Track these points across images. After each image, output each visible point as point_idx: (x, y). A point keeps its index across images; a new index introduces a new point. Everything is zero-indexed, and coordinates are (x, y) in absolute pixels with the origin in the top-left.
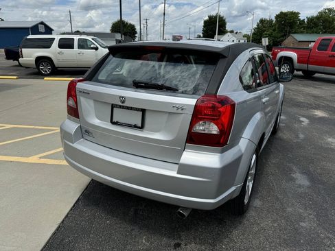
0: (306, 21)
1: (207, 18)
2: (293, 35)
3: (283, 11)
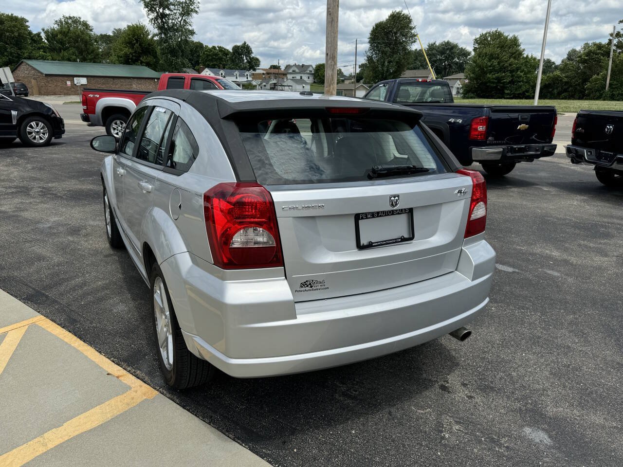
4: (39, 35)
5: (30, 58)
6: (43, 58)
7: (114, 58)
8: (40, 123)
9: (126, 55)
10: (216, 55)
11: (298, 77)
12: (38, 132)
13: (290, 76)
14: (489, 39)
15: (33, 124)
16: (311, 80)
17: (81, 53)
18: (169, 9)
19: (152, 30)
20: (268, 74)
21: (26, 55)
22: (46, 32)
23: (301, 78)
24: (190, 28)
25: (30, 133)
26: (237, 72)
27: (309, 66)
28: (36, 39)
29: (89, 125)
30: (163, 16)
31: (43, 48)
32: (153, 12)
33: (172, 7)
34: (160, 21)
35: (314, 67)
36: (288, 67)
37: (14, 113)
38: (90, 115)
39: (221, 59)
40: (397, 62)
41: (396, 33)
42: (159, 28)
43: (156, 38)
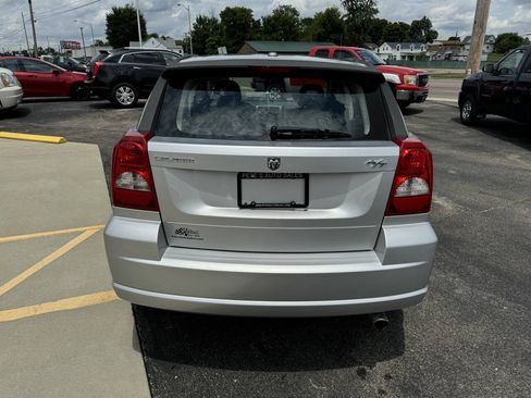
0: (261, 21)
1: (110, 12)
2: (249, 42)
3: (231, 7)
4: (258, 21)
5: (250, 40)
6: (259, 39)
7: (310, 37)
9: (319, 34)
10: (398, 30)
13: (467, 47)
16: (490, 50)
17: (286, 32)
19: (343, 11)
20: (445, 45)
21: (248, 37)
22: (264, 19)
24: (375, 8)
26: (413, 45)
27: (491, 36)
28: (256, 24)
31: (260, 31)
34: (350, 3)
35: (496, 36)
36: (468, 38)
39: (401, 33)
42: (349, 10)
43: (345, 19)
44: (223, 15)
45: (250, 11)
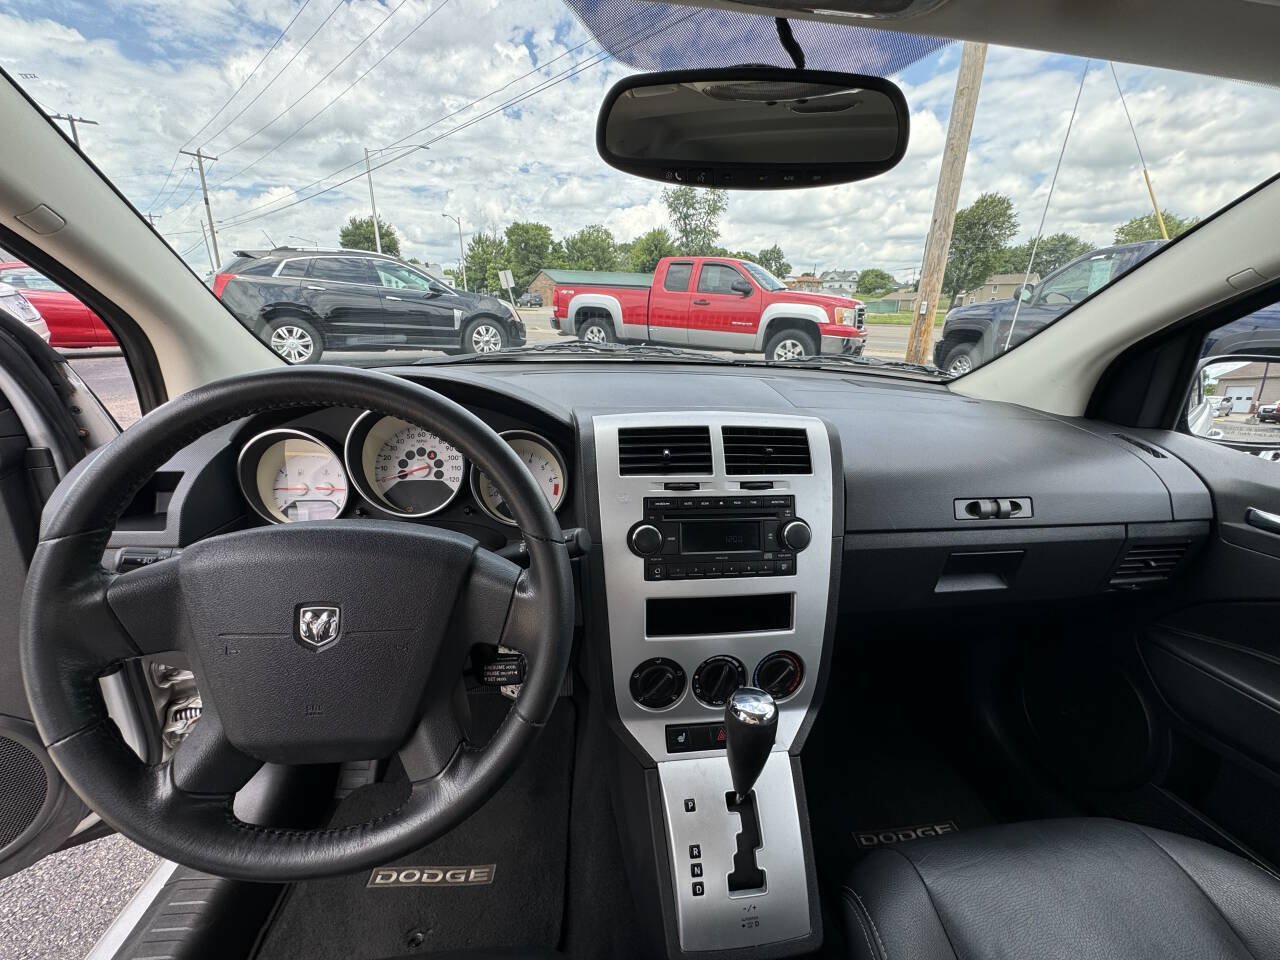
0: (564, 244)
2: (547, 271)
3: (520, 222)
4: (560, 244)
5: (549, 268)
6: (562, 268)
7: (631, 266)
8: (491, 328)
9: (643, 263)
11: (837, 285)
12: (487, 341)
13: (826, 285)
14: (1147, 226)
15: (482, 329)
16: (854, 288)
17: (598, 261)
18: (695, 209)
19: (674, 235)
20: (799, 282)
21: (546, 265)
22: (568, 242)
23: (841, 286)
24: (715, 230)
25: (477, 343)
27: (852, 273)
28: (557, 248)
29: (561, 334)
30: (687, 216)
31: (563, 257)
32: (675, 213)
33: (697, 206)
34: (682, 223)
35: (859, 273)
36: (825, 274)
37: (457, 314)
38: (561, 319)
40: (983, 263)
41: (985, 225)
42: (681, 231)
43: (676, 244)
44: (510, 233)
45: (547, 229)
